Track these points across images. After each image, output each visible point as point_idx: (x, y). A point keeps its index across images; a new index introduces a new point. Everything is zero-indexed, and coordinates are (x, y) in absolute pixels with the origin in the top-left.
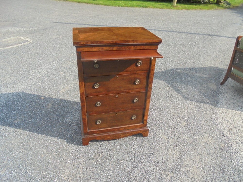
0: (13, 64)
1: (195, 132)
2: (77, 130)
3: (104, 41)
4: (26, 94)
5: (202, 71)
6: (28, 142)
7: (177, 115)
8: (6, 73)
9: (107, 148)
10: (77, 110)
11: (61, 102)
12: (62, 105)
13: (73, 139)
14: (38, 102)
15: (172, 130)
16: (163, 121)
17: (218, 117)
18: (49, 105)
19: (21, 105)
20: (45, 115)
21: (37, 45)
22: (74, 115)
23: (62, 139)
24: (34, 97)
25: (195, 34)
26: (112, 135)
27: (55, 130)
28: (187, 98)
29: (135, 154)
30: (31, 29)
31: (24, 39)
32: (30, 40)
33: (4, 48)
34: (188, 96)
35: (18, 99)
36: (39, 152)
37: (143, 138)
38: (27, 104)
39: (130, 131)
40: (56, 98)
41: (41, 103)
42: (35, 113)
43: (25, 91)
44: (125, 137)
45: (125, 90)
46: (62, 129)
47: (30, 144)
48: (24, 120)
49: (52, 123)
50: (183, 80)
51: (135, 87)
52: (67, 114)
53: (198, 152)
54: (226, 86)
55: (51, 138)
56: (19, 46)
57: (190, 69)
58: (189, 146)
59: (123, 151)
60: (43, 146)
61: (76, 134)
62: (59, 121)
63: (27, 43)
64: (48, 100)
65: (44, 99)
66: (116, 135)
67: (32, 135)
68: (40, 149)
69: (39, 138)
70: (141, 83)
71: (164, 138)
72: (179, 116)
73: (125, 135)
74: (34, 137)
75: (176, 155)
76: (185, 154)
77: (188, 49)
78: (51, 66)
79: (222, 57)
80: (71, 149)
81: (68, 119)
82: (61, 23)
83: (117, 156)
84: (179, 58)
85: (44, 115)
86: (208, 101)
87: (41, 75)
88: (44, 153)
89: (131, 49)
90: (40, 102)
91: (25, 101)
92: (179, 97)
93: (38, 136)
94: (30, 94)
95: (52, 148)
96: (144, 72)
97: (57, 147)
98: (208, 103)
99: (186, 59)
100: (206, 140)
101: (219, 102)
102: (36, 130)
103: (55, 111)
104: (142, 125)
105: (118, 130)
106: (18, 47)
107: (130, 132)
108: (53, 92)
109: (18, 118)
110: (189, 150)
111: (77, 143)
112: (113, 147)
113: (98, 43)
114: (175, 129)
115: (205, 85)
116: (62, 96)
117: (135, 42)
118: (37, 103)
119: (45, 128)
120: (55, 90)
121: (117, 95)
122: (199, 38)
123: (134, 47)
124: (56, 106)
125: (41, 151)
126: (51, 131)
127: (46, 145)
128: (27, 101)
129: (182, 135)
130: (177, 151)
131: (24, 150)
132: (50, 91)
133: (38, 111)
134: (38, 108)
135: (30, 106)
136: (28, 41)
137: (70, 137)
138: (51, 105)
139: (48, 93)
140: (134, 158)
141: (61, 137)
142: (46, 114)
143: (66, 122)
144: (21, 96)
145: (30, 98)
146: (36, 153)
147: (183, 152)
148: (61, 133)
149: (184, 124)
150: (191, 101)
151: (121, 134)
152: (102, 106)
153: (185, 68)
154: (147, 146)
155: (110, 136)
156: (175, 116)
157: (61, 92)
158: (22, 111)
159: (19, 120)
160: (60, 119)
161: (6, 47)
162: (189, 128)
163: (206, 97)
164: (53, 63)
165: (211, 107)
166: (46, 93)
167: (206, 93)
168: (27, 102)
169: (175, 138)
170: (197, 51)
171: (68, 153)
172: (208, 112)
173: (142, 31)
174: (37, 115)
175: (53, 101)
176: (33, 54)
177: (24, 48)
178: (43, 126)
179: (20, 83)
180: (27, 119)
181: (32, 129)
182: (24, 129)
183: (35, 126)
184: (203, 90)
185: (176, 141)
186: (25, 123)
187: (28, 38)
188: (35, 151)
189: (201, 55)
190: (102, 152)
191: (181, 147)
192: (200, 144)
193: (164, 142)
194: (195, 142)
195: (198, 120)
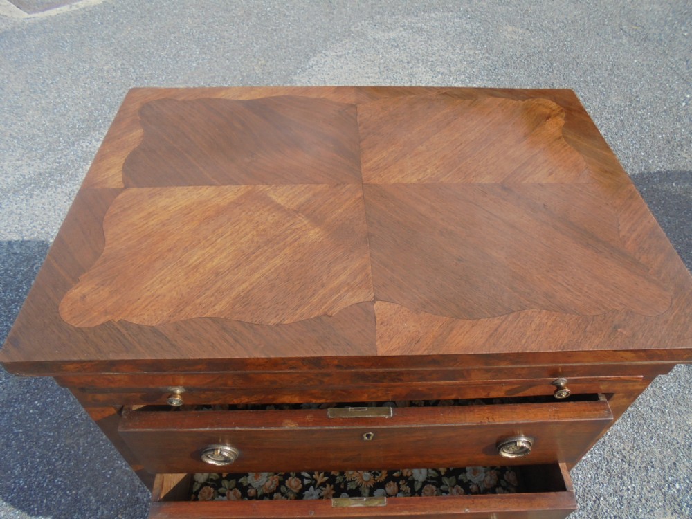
0: (47, 94)
8: (15, 135)
27: (118, 473)
33: (36, 15)
35: (19, 277)
48: (16, 400)
56: (84, 9)
102: (49, 463)
106: (83, 12)
119: (85, 453)
126: (104, 477)
144: (33, 265)
161: (43, 11)
176: (125, 48)
177: (101, 17)
178: (78, 445)
179: (47, 192)
180: (28, 392)
181: (35, 453)
182: (8, 446)
183: (49, 436)
186: (18, 413)
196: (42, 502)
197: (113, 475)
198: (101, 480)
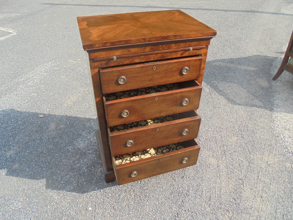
1: (251, 150)
2: (95, 160)
3: (131, 40)
4: (18, 111)
5: (247, 62)
7: (224, 127)
9: (139, 182)
10: (92, 129)
11: (68, 120)
12: (69, 124)
13: (92, 174)
14: (36, 122)
15: (222, 149)
16: (207, 138)
17: (277, 125)
18: (52, 125)
19: (13, 128)
21: (24, 38)
22: (88, 137)
24: (29, 115)
28: (233, 102)
29: (178, 189)
30: (13, 15)
31: (5, 30)
32: (13, 32)
34: (234, 99)
35: (6, 120)
36: (46, 198)
38: (21, 127)
40: (59, 115)
41: (40, 124)
42: (34, 140)
43: (15, 108)
46: (74, 161)
47: (32, 188)
48: (20, 152)
49: (59, 152)
50: (225, 77)
52: (78, 138)
53: (259, 178)
54: (280, 80)
57: (231, 61)
58: (246, 170)
59: (162, 185)
61: (94, 167)
62: (68, 149)
63: (10, 36)
64: (48, 118)
65: (44, 117)
67: (34, 173)
69: (43, 177)
70: (190, 102)
71: (212, 162)
72: (227, 129)
74: (37, 177)
75: (232, 185)
76: (243, 182)
77: (224, 32)
78: (47, 67)
79: (269, 41)
81: (81, 144)
83: (154, 193)
84: (214, 46)
85: (47, 142)
86: (261, 104)
87: (35, 81)
88: (53, 199)
89: (171, 47)
90: (39, 122)
91: (17, 122)
92: (223, 101)
93: (42, 174)
94: (24, 112)
95: (64, 191)
98: (260, 107)
99: (224, 46)
100: (267, 160)
101: (274, 105)
102: (39, 165)
103: (61, 134)
108: (54, 106)
109: (10, 148)
110: (247, 175)
111: (98, 180)
113: (122, 43)
114: (225, 148)
115: (253, 82)
116: (68, 111)
117: (178, 38)
118: (34, 123)
119: (51, 160)
120: (57, 103)
122: (235, 16)
123: (176, 45)
124: (62, 126)
125: (50, 196)
126: (60, 165)
128: (20, 123)
129: (235, 155)
130: (232, 179)
131: (25, 198)
132: (51, 104)
133: (38, 136)
134: (37, 131)
135: (24, 129)
136: (11, 33)
137: (87, 171)
138: (54, 125)
140: (178, 194)
141: (74, 173)
142: (49, 139)
143: (79, 149)
144: (10, 116)
145: (24, 118)
146: (42, 201)
147: (240, 179)
148: (74, 167)
149: (235, 139)
150: (239, 105)
153: (225, 60)
154: (192, 175)
156: (222, 129)
157: (66, 105)
158: (14, 138)
159: (12, 151)
160: (70, 146)
162: (242, 144)
163: (258, 98)
165: (265, 113)
166: (45, 109)
167: (256, 93)
168: (21, 124)
169: (227, 160)
170: (236, 35)
171: (87, 196)
172: (262, 119)
174: (37, 143)
175: (57, 120)
176: (20, 51)
177: (6, 43)
178: (48, 159)
179: (7, 95)
180: (23, 149)
181: (32, 164)
183: (36, 159)
184: (251, 89)
185: (229, 164)
186: (22, 155)
187: (10, 29)
188: (41, 198)
189: (241, 41)
190: (134, 190)
191: (236, 172)
192: (260, 166)
193: (213, 168)
194: (253, 163)
195: (252, 131)
196: (40, 176)
197: (63, 164)
198: (59, 166)
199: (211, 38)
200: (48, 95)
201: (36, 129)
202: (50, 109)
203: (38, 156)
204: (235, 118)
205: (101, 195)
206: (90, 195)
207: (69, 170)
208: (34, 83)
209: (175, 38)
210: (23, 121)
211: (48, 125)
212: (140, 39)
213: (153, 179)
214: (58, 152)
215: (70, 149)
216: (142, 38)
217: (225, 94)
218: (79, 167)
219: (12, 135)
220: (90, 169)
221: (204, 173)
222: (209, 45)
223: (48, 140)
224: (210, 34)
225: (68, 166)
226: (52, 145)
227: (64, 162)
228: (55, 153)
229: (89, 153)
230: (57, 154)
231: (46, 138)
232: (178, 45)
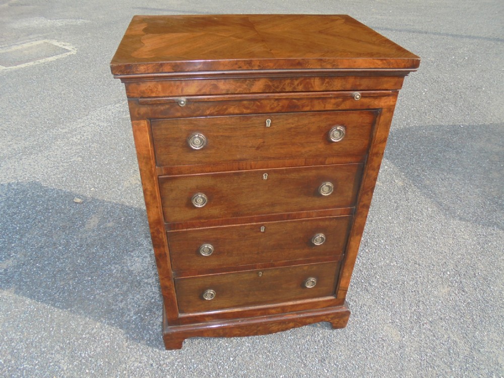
0: (24, 107)
1: (478, 320)
2: (155, 299)
4: (41, 187)
5: (487, 135)
6: (22, 332)
7: (424, 263)
8: (5, 129)
9: (231, 359)
11: (123, 213)
12: (124, 222)
13: (144, 328)
14: (66, 211)
15: (413, 309)
16: (386, 281)
18: (93, 219)
19: (25, 218)
20: (79, 249)
21: (86, 60)
23: (112, 325)
24: (59, 196)
25: (462, 37)
26: (246, 326)
27: (97, 297)
28: (449, 212)
30: (80, 22)
31: (60, 46)
32: (72, 50)
33: (11, 67)
35: (18, 201)
36: (47, 364)
37: (331, 331)
38: (39, 217)
39: (298, 316)
40: (110, 202)
41: (73, 214)
42: (55, 244)
43: (38, 181)
44: (283, 330)
45: (286, 211)
46: (116, 295)
47: (27, 340)
48: (24, 264)
49: (93, 274)
50: (437, 159)
51: (318, 202)
52: (135, 250)
55: (84, 322)
56: (44, 63)
57: (455, 130)
58: (463, 364)
60: (62, 345)
61: (151, 311)
62: (111, 270)
63: (64, 55)
64: (90, 205)
65: (82, 203)
66: (258, 327)
67: (38, 310)
68: (52, 354)
69: (52, 320)
70: (336, 190)
71: (389, 335)
72: (429, 266)
73: (284, 326)
74: (41, 317)
77: (446, 75)
78: (110, 113)
80: (133, 359)
81: (137, 264)
82: (146, 8)
84: (424, 98)
85: (76, 251)
87: (83, 136)
88: (60, 368)
89: (312, 87)
90: (72, 212)
91: (34, 207)
93: (51, 313)
94: (51, 189)
95: (83, 355)
96: (349, 160)
97: (98, 350)
99: (442, 101)
102: (50, 295)
103: (105, 238)
104: (331, 300)
105: (262, 314)
106: (43, 65)
107: (297, 319)
108: (105, 184)
109: (9, 255)
111: (153, 341)
112: (248, 359)
114: (421, 307)
116: (128, 196)
117: (328, 66)
118: (63, 213)
119: (75, 288)
120: (112, 178)
121: (262, 225)
122: (472, 46)
123: (323, 83)
124: (110, 224)
125: (54, 361)
126: (89, 299)
127: (68, 341)
128: (38, 208)
129: (440, 327)
131: (9, 357)
132: (100, 180)
133: (63, 237)
134: (64, 228)
135: (44, 221)
136: (68, 51)
137: (136, 318)
138: (97, 221)
139: (95, 187)
141: (110, 319)
142: (81, 246)
143: (130, 272)
144: (27, 194)
145: (48, 200)
146: (37, 369)
148: (113, 307)
149: (446, 290)
150: (460, 219)
151: (272, 324)
152: (216, 253)
153: (441, 126)
154: (343, 357)
155: (240, 330)
156: (419, 265)
157: (126, 184)
158: (22, 236)
159: (11, 261)
160: (116, 264)
161: (16, 65)
162: (460, 303)
164: (117, 105)
166: (89, 188)
168: (40, 211)
169: (423, 336)
170: (470, 81)
171: (125, 372)
173: (347, 28)
174: (59, 250)
175: (104, 211)
176: (75, 82)
177: (56, 67)
178: (69, 284)
179: (31, 156)
180: (31, 259)
181: (40, 291)
182: (20, 289)
183: (49, 281)
184: (491, 188)
185: (425, 345)
186: (25, 271)
187: (68, 44)
188: (37, 362)
189: (479, 92)
190: (219, 374)
191: (438, 366)
192: (494, 359)
193: (390, 349)
194: (479, 351)
195: (484, 279)
197: (95, 298)
198: (86, 301)
199: (407, 73)
200: (100, 164)
201: (64, 224)
202: (97, 190)
203: (55, 276)
204: (449, 245)
205: (152, 375)
206: (130, 371)
207: (102, 312)
208: (83, 138)
209: (321, 65)
210: (45, 206)
211: (86, 218)
212: (239, 61)
213: (261, 356)
214: (91, 273)
215: (115, 271)
216: (245, 61)
217: (435, 194)
218: (123, 309)
219: (20, 229)
220: (142, 316)
221: (369, 358)
222: (400, 89)
223: (79, 247)
224: (403, 64)
225: (103, 304)
226: (83, 258)
227: (97, 294)
228: (85, 275)
229: (147, 283)
230: (89, 277)
231: (76, 243)
232: (328, 82)
